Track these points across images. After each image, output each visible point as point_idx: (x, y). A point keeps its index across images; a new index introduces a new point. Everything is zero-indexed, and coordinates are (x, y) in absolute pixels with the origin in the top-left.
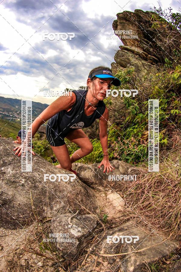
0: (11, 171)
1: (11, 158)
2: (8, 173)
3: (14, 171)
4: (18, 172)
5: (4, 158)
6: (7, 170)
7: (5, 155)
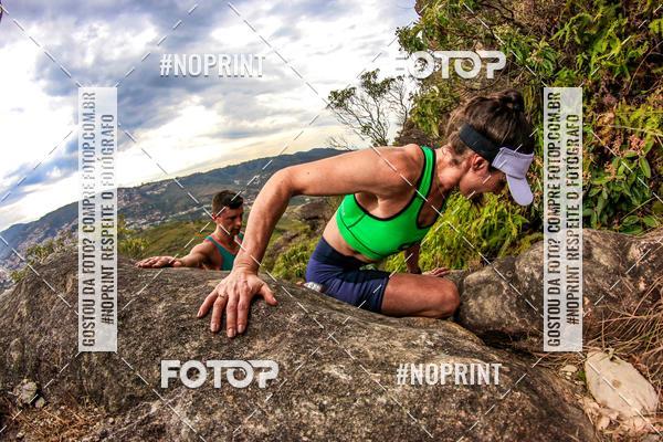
0: (186, 421)
1: (196, 344)
2: (172, 431)
3: (198, 418)
4: (217, 416)
5: (167, 351)
6: (170, 418)
7: (171, 338)
